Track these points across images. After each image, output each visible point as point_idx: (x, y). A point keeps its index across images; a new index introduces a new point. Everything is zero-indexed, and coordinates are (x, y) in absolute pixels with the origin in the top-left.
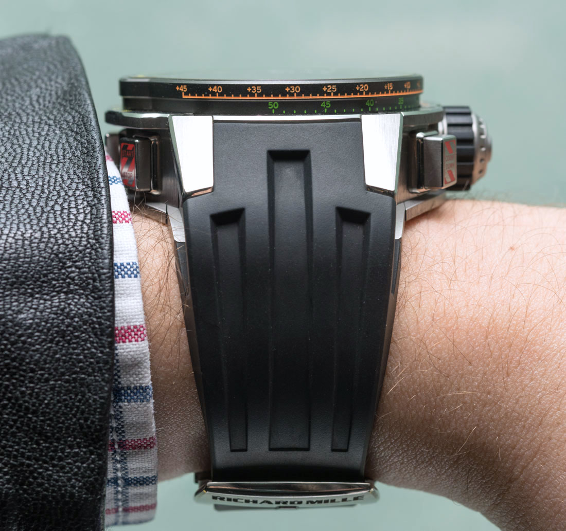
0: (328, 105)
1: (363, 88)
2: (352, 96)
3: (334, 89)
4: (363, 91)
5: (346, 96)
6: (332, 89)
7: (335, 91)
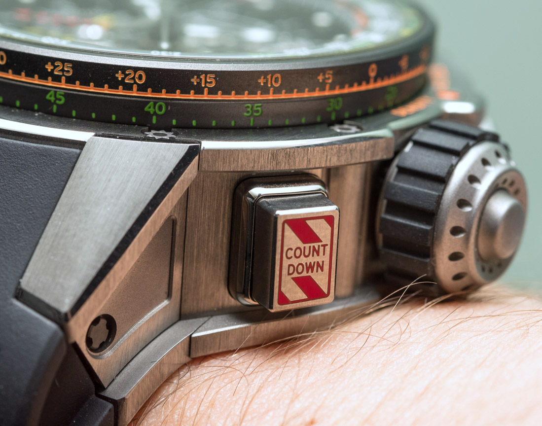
0: (60, 100)
1: (133, 78)
2: (106, 90)
3: (68, 71)
4: (132, 84)
5: (91, 89)
6: (63, 70)
7: (70, 74)
